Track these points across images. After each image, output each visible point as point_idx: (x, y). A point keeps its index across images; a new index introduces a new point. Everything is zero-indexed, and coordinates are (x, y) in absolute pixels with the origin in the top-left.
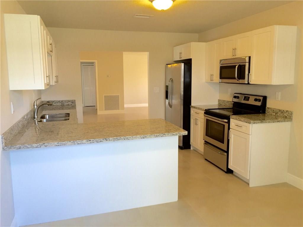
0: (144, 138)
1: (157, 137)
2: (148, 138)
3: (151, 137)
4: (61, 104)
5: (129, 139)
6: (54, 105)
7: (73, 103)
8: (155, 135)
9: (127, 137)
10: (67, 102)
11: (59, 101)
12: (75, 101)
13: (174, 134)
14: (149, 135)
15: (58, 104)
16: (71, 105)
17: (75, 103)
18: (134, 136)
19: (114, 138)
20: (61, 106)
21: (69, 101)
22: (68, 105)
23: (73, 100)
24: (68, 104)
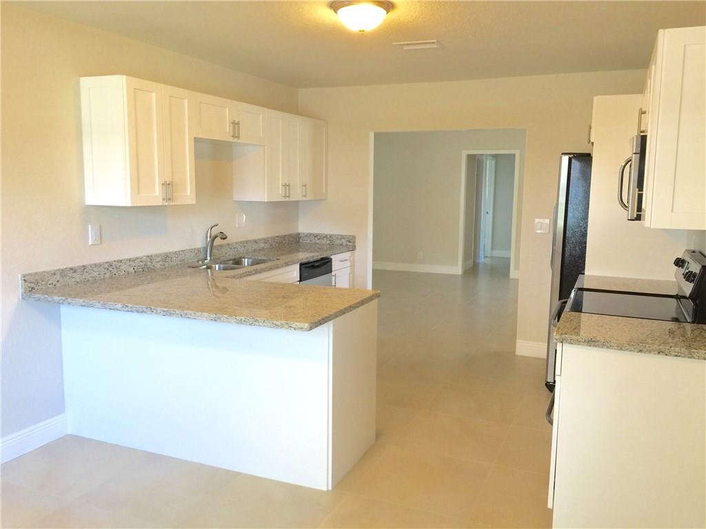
0: (215, 320)
1: (241, 323)
2: (223, 322)
3: (229, 322)
4: (328, 242)
5: (190, 316)
6: (318, 244)
7: (349, 242)
8: (237, 318)
9: (185, 312)
10: (340, 237)
11: (327, 235)
12: (354, 237)
13: (277, 323)
14: (226, 316)
15: (324, 242)
16: (347, 245)
17: (354, 242)
18: (197, 314)
19: (165, 309)
20: (328, 246)
21: (342, 237)
22: (341, 245)
23: (350, 236)
24: (341, 242)
